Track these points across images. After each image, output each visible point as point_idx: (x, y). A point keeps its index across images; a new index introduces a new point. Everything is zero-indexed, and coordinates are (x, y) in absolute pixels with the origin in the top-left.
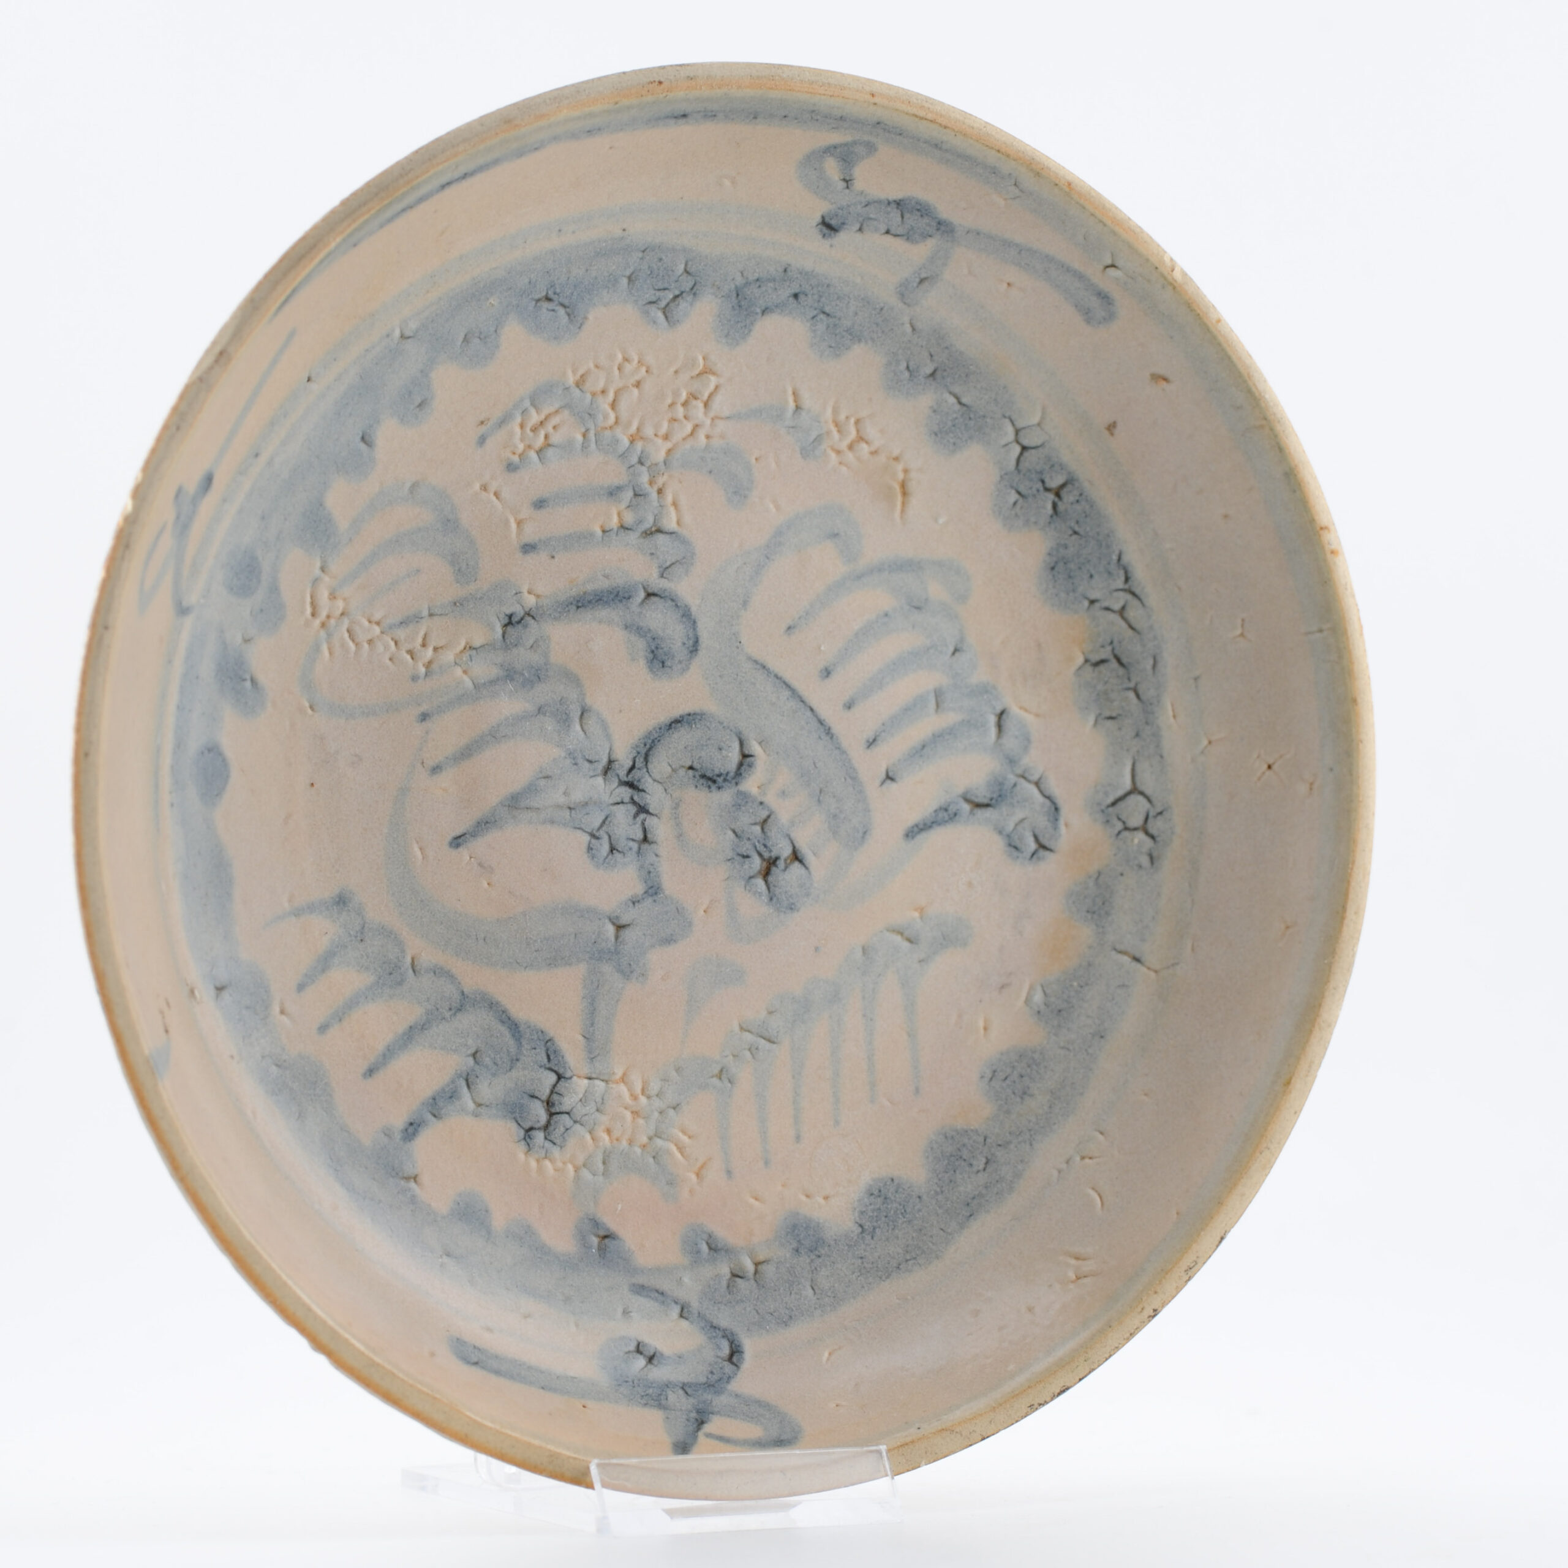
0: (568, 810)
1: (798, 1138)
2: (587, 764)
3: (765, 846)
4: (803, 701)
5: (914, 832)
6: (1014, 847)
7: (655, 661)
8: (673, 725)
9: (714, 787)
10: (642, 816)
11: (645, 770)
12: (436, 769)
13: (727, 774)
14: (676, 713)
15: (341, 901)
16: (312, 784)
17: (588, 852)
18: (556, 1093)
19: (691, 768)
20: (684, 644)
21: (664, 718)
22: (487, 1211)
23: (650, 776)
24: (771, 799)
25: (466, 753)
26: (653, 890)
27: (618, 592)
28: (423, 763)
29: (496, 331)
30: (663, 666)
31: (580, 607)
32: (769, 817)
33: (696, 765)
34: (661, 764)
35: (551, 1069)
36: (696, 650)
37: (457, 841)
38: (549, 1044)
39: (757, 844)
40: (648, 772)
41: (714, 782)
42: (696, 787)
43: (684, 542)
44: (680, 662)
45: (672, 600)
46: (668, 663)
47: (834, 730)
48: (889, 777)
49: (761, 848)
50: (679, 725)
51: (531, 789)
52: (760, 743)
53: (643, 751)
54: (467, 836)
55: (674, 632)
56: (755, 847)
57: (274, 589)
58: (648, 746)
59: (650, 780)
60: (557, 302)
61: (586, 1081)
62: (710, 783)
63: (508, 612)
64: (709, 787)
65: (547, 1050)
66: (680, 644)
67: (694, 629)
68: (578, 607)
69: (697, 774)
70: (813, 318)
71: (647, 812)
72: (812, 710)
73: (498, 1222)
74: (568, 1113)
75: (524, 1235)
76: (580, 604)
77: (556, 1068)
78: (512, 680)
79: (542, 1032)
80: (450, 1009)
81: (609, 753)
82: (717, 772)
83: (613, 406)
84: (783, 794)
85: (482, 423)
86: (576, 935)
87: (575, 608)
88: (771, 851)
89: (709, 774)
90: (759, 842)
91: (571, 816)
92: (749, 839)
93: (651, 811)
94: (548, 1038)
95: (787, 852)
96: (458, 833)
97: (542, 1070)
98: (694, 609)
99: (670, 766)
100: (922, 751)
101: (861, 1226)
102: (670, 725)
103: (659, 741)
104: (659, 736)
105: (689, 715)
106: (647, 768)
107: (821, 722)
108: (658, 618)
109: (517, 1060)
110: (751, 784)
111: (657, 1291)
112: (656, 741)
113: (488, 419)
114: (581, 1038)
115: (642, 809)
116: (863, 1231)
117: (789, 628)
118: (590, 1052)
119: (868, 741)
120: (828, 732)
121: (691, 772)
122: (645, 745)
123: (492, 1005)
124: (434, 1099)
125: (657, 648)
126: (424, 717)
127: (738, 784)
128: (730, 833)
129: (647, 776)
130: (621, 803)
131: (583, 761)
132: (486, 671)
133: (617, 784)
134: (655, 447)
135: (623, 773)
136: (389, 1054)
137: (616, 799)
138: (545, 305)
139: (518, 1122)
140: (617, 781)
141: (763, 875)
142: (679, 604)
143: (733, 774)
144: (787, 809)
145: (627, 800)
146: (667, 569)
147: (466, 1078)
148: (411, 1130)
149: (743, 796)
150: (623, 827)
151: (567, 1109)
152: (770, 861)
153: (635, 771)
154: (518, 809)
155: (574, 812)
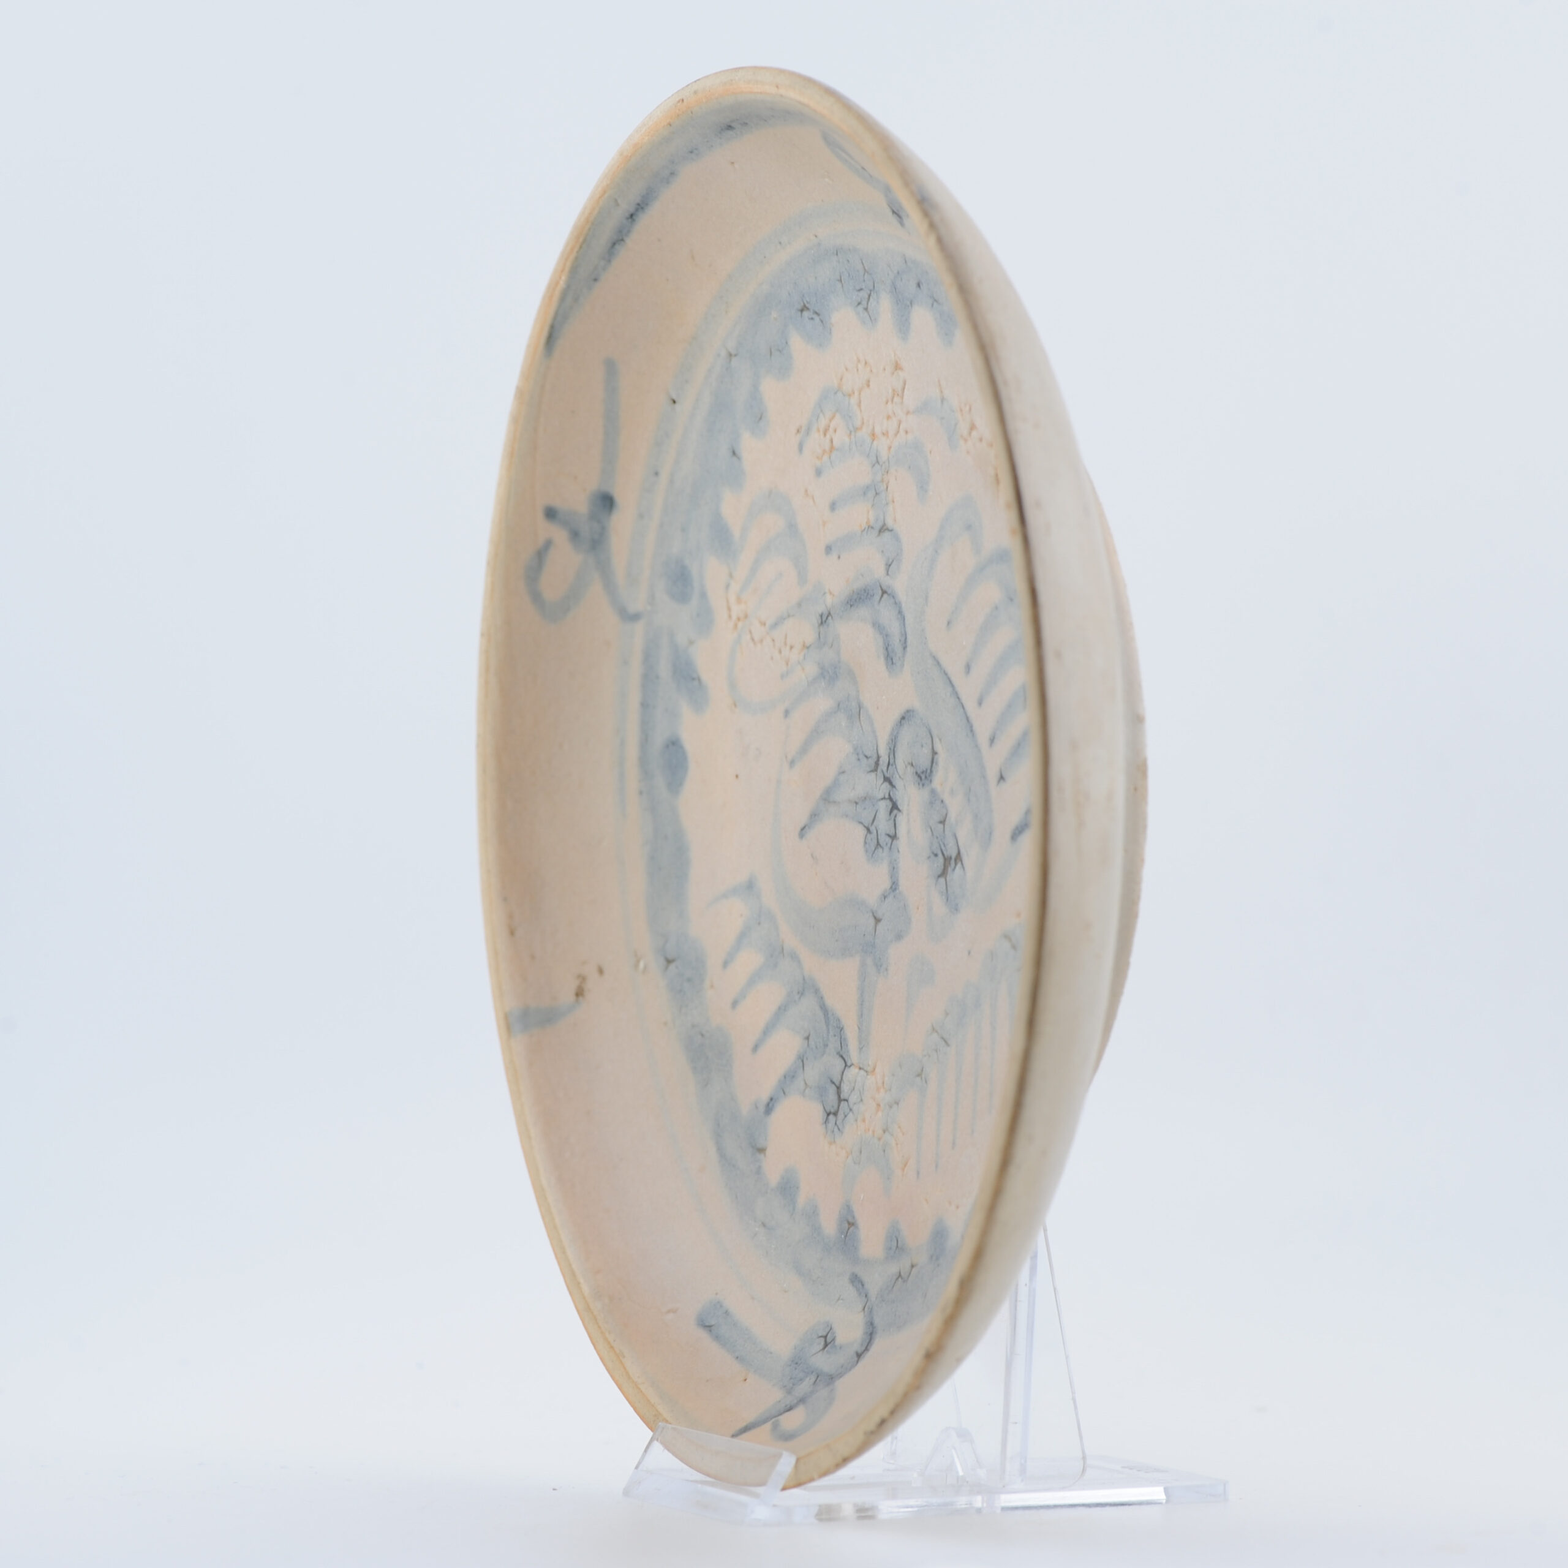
0: (855, 805)
1: (954, 1144)
2: (865, 759)
3: (944, 844)
4: (959, 698)
5: (1016, 834)
7: (888, 657)
9: (922, 784)
10: (895, 812)
11: (895, 766)
12: (792, 763)
13: (927, 770)
14: (903, 709)
15: (750, 887)
16: (737, 777)
17: (865, 846)
18: (843, 1081)
19: (911, 765)
20: (900, 640)
21: (898, 714)
22: (797, 1189)
23: (897, 772)
24: (946, 797)
25: (804, 749)
26: (894, 886)
27: (869, 590)
28: (786, 757)
29: (787, 343)
30: (893, 663)
32: (946, 815)
33: (914, 762)
34: (899, 762)
35: (842, 1057)
36: (907, 647)
37: (802, 832)
38: (842, 1032)
39: (941, 843)
40: (896, 768)
41: (921, 779)
42: (914, 783)
43: (897, 538)
44: (899, 659)
45: (893, 597)
46: (894, 660)
47: (974, 728)
48: (1002, 778)
49: (944, 848)
50: (904, 721)
51: (836, 784)
52: (940, 740)
53: (892, 748)
54: (807, 828)
55: (895, 629)
56: (940, 846)
57: (703, 595)
58: (894, 742)
59: (898, 776)
60: (812, 311)
61: (857, 1070)
62: (919, 780)
63: (821, 612)
64: (919, 784)
65: (841, 1038)
66: (898, 640)
67: (904, 626)
68: (851, 606)
69: (914, 771)
71: (897, 808)
72: (963, 706)
73: (801, 1200)
74: (848, 1101)
75: (812, 1214)
76: (852, 603)
77: (845, 1057)
78: (824, 678)
79: (839, 1020)
80: (798, 993)
81: (877, 749)
82: (921, 768)
83: (858, 407)
84: (952, 792)
85: (799, 431)
86: (856, 927)
87: (849, 606)
88: (947, 850)
89: (919, 771)
90: (941, 840)
91: (856, 810)
92: (937, 837)
93: (899, 807)
94: (841, 1026)
95: (954, 852)
96: (802, 825)
97: (838, 1056)
98: (903, 605)
99: (905, 762)
100: (1017, 750)
102: (901, 722)
103: (898, 737)
104: (897, 733)
105: (908, 711)
106: (895, 764)
107: (968, 719)
108: (887, 615)
109: (827, 1046)
110: (936, 782)
112: (896, 737)
113: (801, 427)
114: (856, 1028)
115: (895, 807)
117: (949, 623)
118: (860, 1043)
119: (990, 739)
120: (971, 729)
121: (912, 769)
122: (892, 741)
123: (816, 992)
124: (785, 1078)
125: (888, 645)
126: (787, 713)
127: (931, 781)
128: (929, 830)
129: (896, 772)
130: (884, 798)
131: (861, 756)
132: (812, 669)
133: (882, 779)
134: (882, 445)
135: (885, 769)
136: (767, 1032)
137: (881, 795)
138: (806, 313)
139: (823, 1105)
140: (883, 776)
141: (943, 874)
142: (897, 601)
143: (929, 771)
144: (955, 805)
145: (887, 796)
146: (890, 565)
147: (802, 1060)
148: (769, 1108)
149: (933, 792)
150: (883, 825)
151: (846, 1097)
152: (947, 860)
153: (890, 767)
154: (829, 802)
155: (858, 806)
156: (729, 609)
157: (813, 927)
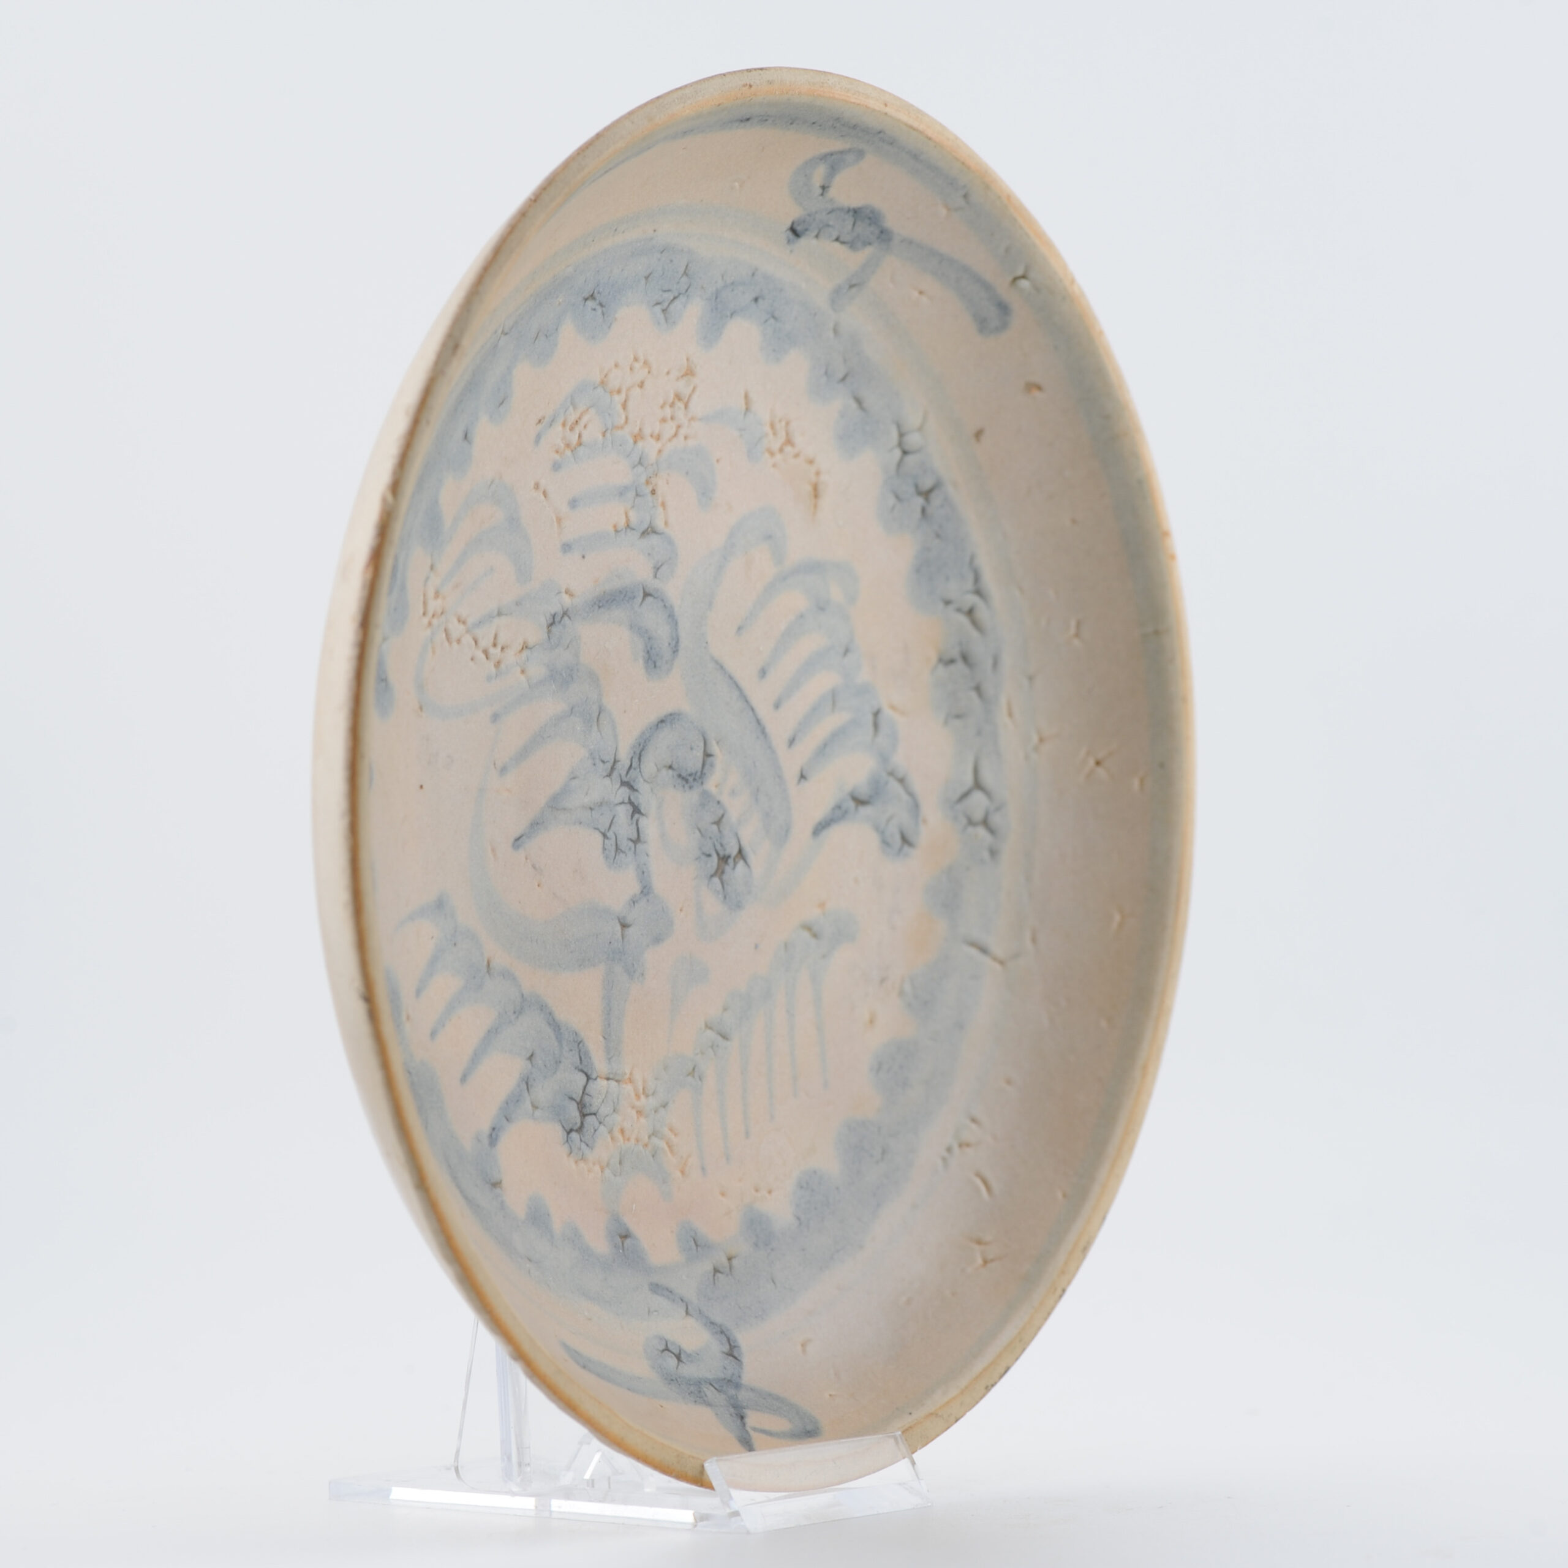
0: (590, 811)
1: (747, 1134)
2: (601, 764)
3: (722, 845)
4: (747, 701)
5: (820, 828)
6: (885, 843)
7: (650, 661)
8: (660, 725)
9: (687, 786)
10: (637, 816)
11: (638, 770)
12: (503, 770)
13: (696, 773)
14: (662, 713)
15: (440, 905)
16: (421, 787)
17: (603, 853)
18: (588, 1095)
19: (670, 767)
20: (669, 644)
21: (653, 717)
22: (548, 1215)
23: (642, 776)
24: (725, 799)
25: (524, 753)
26: (646, 890)
27: (627, 592)
28: (495, 764)
29: (557, 329)
30: (655, 666)
31: (602, 606)
32: (723, 816)
33: (675, 766)
34: (649, 765)
35: (582, 1071)
36: (677, 651)
37: (518, 842)
38: (581, 1045)
39: (716, 842)
40: (640, 771)
41: (687, 781)
42: (675, 786)
43: (670, 542)
44: (667, 662)
45: (662, 600)
46: (658, 664)
47: (768, 730)
48: (803, 777)
49: (718, 847)
50: (664, 725)
51: (565, 791)
52: (718, 743)
53: (638, 752)
54: (524, 837)
55: (662, 632)
56: (715, 846)
58: (641, 746)
59: (641, 780)
60: (598, 301)
61: (605, 1082)
62: (684, 782)
63: (553, 612)
64: (684, 786)
65: (580, 1051)
66: (667, 644)
67: (676, 630)
68: (599, 607)
69: (675, 773)
70: (766, 321)
71: (639, 812)
72: (753, 709)
73: (557, 1226)
74: (595, 1114)
75: (574, 1238)
76: (601, 605)
77: (585, 1070)
78: (554, 680)
79: (576, 1034)
80: (515, 1013)
81: (615, 754)
82: (689, 771)
83: (624, 406)
84: (733, 793)
85: (540, 421)
86: (597, 935)
87: (597, 608)
88: (725, 850)
89: (684, 774)
90: (717, 840)
91: (592, 816)
92: (710, 838)
93: (642, 811)
94: (580, 1040)
95: (734, 852)
96: (517, 835)
97: (577, 1071)
98: (676, 609)
99: (656, 766)
100: (824, 750)
101: (798, 1218)
102: (657, 725)
103: (649, 741)
104: (650, 737)
105: (671, 715)
106: (640, 768)
107: (758, 722)
108: (652, 617)
109: (560, 1062)
110: (710, 785)
111: (667, 1289)
112: (647, 741)
113: (544, 418)
114: (601, 1039)
115: (636, 810)
116: (800, 1224)
117: (739, 628)
118: (608, 1052)
119: (789, 740)
120: (763, 732)
121: (670, 772)
122: (640, 745)
123: (543, 1008)
124: (507, 1103)
125: (651, 648)
126: (495, 717)
127: (702, 783)
128: (697, 832)
129: (640, 776)
130: (623, 803)
131: (598, 761)
132: (537, 671)
133: (619, 784)
134: (650, 447)
135: (624, 773)
136: (476, 1059)
137: (619, 799)
138: (590, 303)
139: (561, 1124)
140: (620, 781)
141: (719, 872)
142: (667, 605)
143: (699, 774)
144: (735, 807)
145: (626, 800)
146: (658, 569)
147: (527, 1082)
148: (494, 1136)
149: (706, 796)
150: (624, 828)
151: (593, 1110)
152: (724, 859)
153: (632, 771)
154: (557, 809)
155: (593, 812)
156: (425, 603)
157: (537, 941)
